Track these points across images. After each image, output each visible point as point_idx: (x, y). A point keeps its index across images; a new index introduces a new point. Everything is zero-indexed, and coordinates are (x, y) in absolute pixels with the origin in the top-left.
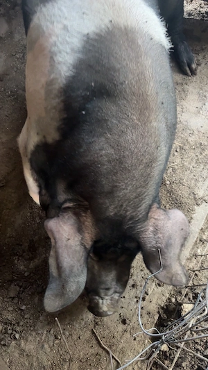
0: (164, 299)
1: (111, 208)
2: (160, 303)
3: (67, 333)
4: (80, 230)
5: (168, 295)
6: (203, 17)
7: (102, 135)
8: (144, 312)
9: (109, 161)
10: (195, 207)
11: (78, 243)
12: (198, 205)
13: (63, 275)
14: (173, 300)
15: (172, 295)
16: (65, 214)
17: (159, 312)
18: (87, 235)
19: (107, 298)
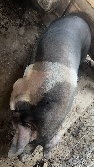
0: (40, 158)
1: (44, 134)
2: (38, 159)
3: (4, 161)
4: (31, 136)
5: (41, 158)
6: (88, 62)
7: (50, 112)
8: (32, 161)
9: (50, 120)
10: (60, 130)
11: (29, 139)
12: (61, 130)
13: (18, 147)
14: (42, 160)
15: (42, 158)
16: (28, 128)
17: (36, 163)
18: (32, 138)
19: (25, 156)
